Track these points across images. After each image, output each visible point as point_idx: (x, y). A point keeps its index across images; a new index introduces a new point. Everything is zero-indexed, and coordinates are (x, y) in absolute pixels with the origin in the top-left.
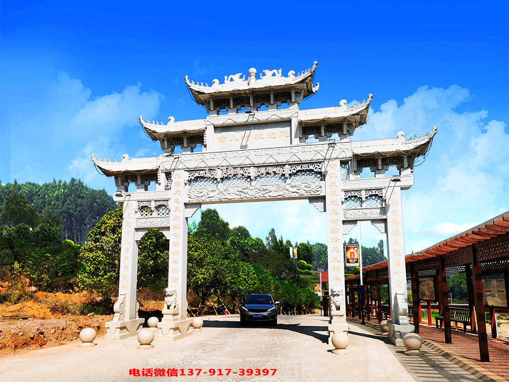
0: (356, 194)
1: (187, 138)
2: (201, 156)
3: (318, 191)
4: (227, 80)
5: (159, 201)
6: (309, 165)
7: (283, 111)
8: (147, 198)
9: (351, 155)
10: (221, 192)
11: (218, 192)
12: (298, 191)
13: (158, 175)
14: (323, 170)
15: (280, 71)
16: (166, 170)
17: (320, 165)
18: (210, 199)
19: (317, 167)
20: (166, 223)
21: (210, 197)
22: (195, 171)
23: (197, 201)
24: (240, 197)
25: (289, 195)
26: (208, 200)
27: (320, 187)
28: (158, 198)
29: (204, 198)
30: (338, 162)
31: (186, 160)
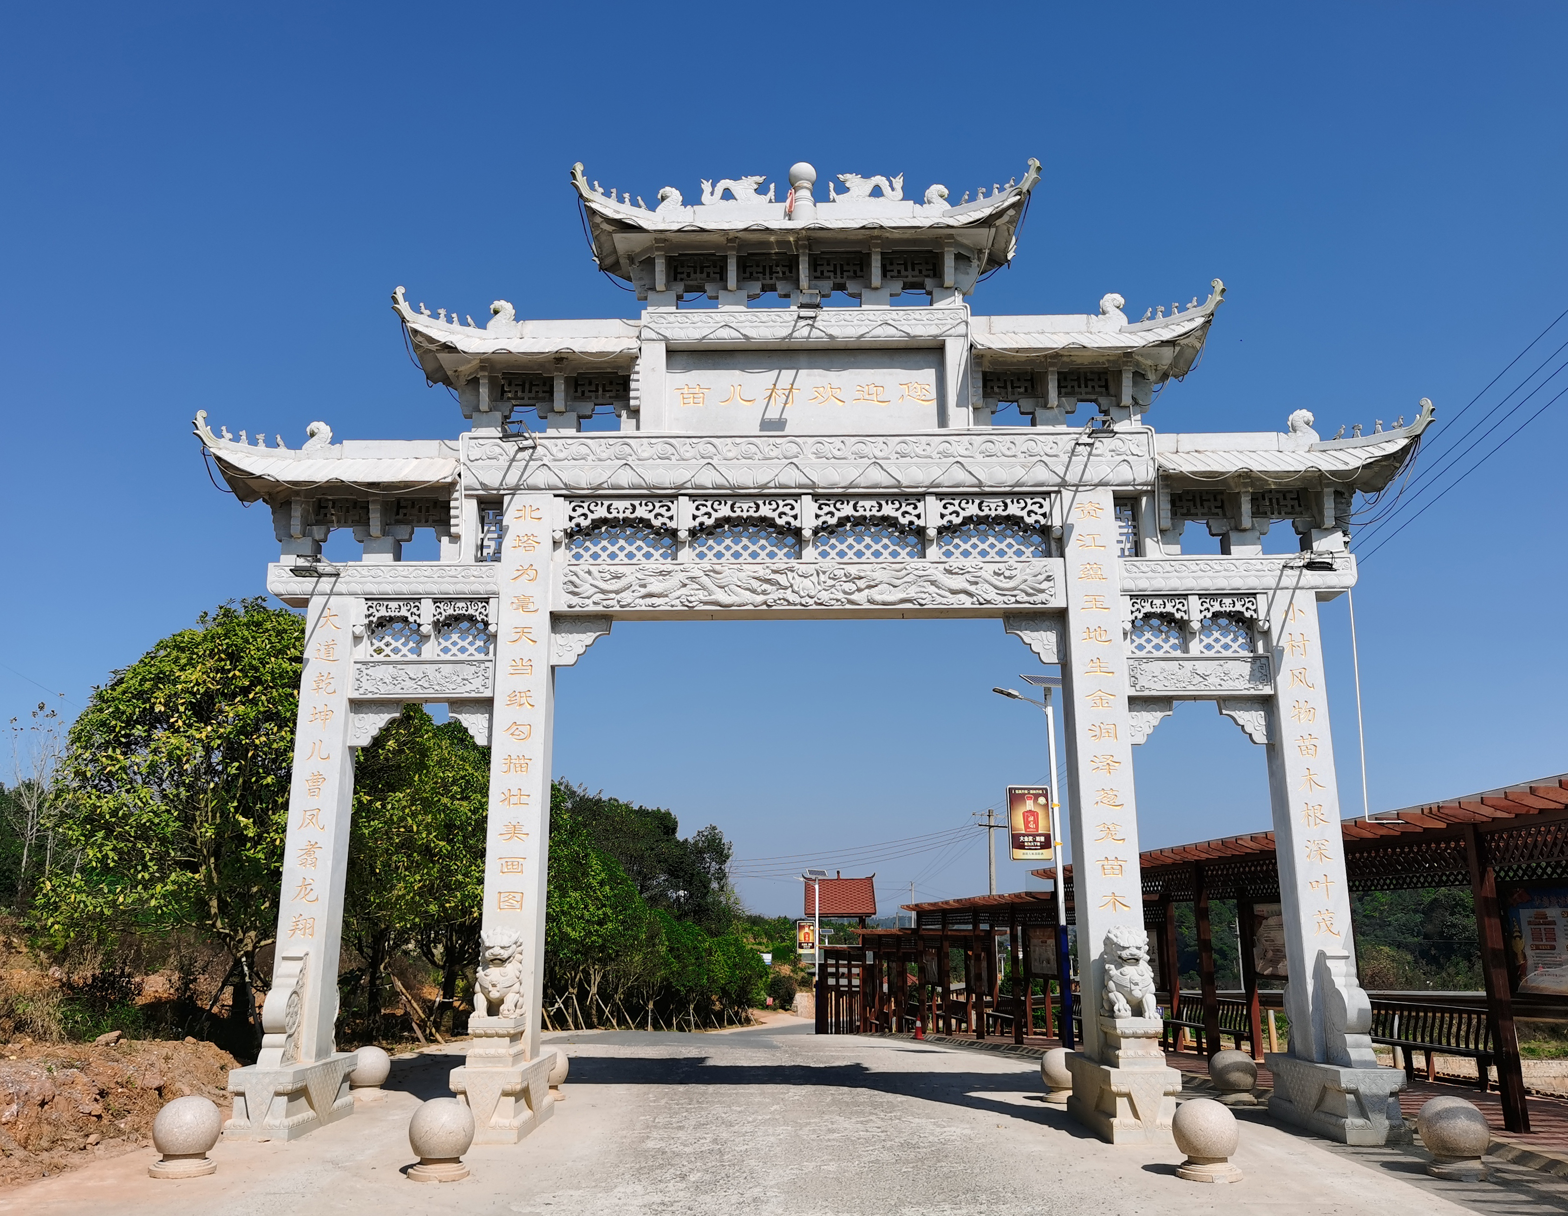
0: (1169, 608)
1: (567, 380)
2: (618, 448)
3: (1042, 591)
4: (712, 194)
5: (451, 600)
6: (1008, 501)
7: (917, 315)
8: (405, 589)
9: (1152, 475)
10: (692, 579)
11: (682, 576)
12: (972, 589)
13: (453, 504)
14: (1057, 522)
15: (898, 182)
16: (484, 487)
17: (1046, 504)
18: (649, 601)
19: (1035, 508)
20: (477, 683)
21: (651, 595)
22: (595, 497)
23: (600, 608)
24: (760, 599)
25: (939, 599)
26: (642, 605)
27: (1048, 578)
28: (449, 588)
29: (627, 597)
30: (1106, 498)
31: (561, 455)
